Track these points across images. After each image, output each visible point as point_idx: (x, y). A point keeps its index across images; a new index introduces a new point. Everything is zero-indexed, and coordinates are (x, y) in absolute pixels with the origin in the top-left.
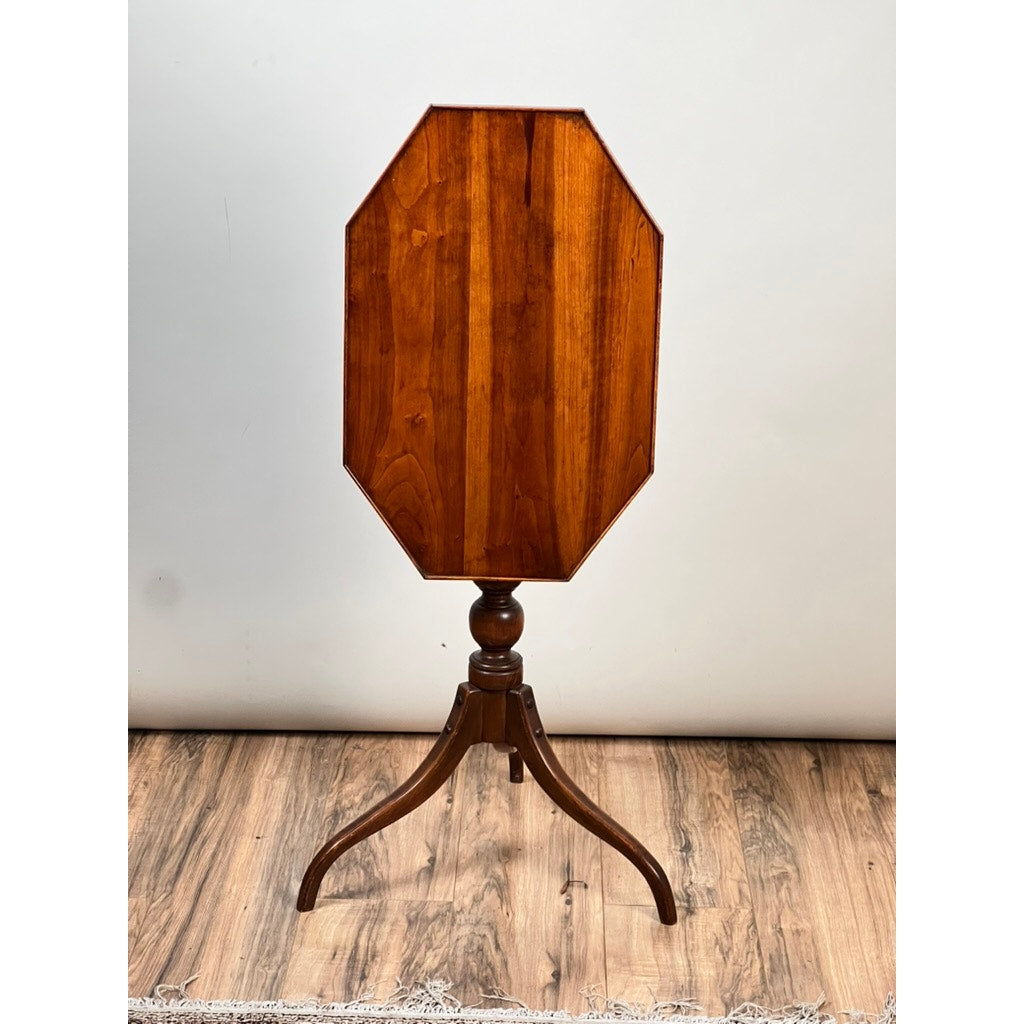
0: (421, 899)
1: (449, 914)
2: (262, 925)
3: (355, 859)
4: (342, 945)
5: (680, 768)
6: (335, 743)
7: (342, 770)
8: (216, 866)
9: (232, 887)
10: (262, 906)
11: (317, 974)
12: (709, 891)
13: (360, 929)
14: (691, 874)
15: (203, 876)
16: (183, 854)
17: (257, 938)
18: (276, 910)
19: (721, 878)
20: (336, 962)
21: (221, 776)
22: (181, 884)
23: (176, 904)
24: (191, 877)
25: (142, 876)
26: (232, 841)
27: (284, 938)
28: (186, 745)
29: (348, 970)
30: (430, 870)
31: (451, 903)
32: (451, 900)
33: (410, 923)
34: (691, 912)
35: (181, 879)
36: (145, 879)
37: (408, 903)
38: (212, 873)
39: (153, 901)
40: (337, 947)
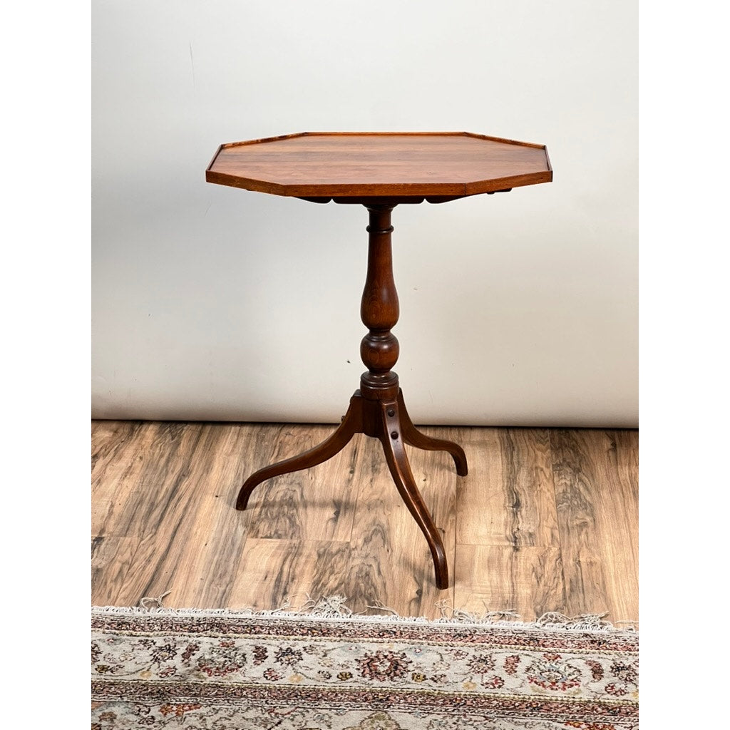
0: (328, 540)
1: (347, 551)
2: (216, 557)
3: (283, 512)
4: (271, 571)
5: (516, 449)
6: (273, 431)
7: (277, 449)
8: (187, 516)
9: (198, 530)
10: (218, 543)
11: (253, 591)
12: (531, 535)
13: (284, 560)
14: (519, 523)
15: (178, 522)
16: (165, 507)
17: (214, 565)
18: (227, 546)
19: (539, 526)
20: (267, 582)
21: (193, 453)
22: (162, 528)
23: (158, 542)
24: (170, 523)
25: (136, 522)
26: (199, 498)
27: (232, 566)
28: (170, 431)
29: (274, 588)
30: (335, 520)
31: (348, 543)
32: (349, 541)
33: (319, 556)
34: (516, 549)
35: (163, 524)
36: (138, 524)
37: (319, 542)
38: (184, 520)
39: (142, 539)
40: (268, 573)
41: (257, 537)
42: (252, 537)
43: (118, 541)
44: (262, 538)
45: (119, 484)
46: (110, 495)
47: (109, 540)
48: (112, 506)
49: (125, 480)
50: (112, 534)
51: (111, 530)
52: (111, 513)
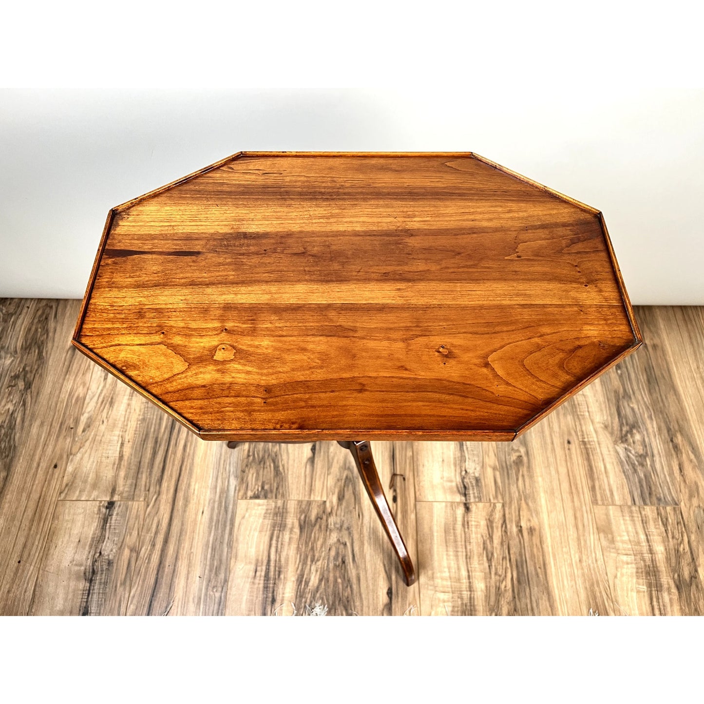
0: (307, 499)
1: (324, 518)
2: (212, 534)
3: (268, 450)
4: (260, 558)
8: (186, 460)
9: (195, 486)
10: (213, 509)
11: (245, 598)
12: (477, 480)
13: (271, 539)
14: (465, 461)
15: (178, 472)
16: (167, 444)
17: (210, 550)
18: (221, 516)
19: (483, 465)
20: (257, 581)
22: (165, 484)
23: (162, 508)
24: (171, 476)
25: (142, 473)
27: (226, 550)
29: (263, 594)
30: (312, 460)
31: (325, 502)
32: (325, 499)
33: (301, 528)
34: (467, 508)
35: (165, 477)
36: (144, 476)
37: (300, 502)
38: (184, 468)
39: (148, 506)
40: (257, 560)
41: (246, 498)
42: (242, 499)
43: (127, 508)
44: (251, 498)
45: (129, 405)
46: (120, 425)
47: (120, 506)
48: (122, 444)
49: (133, 398)
50: (121, 494)
51: (121, 489)
52: (121, 457)
